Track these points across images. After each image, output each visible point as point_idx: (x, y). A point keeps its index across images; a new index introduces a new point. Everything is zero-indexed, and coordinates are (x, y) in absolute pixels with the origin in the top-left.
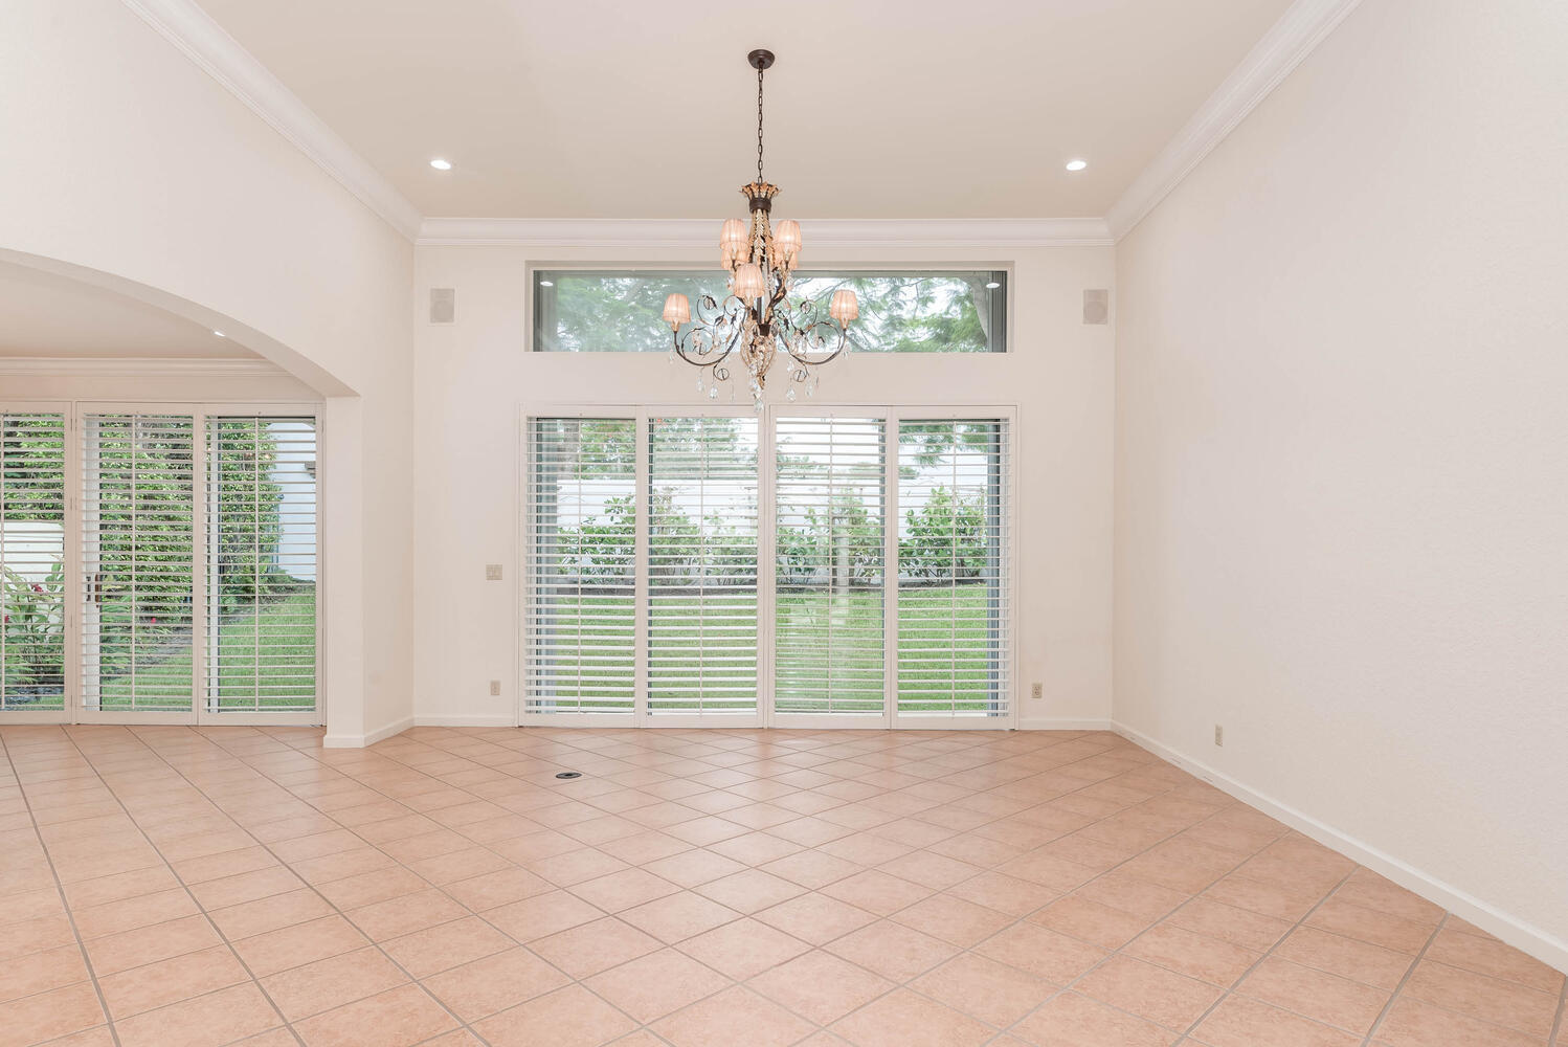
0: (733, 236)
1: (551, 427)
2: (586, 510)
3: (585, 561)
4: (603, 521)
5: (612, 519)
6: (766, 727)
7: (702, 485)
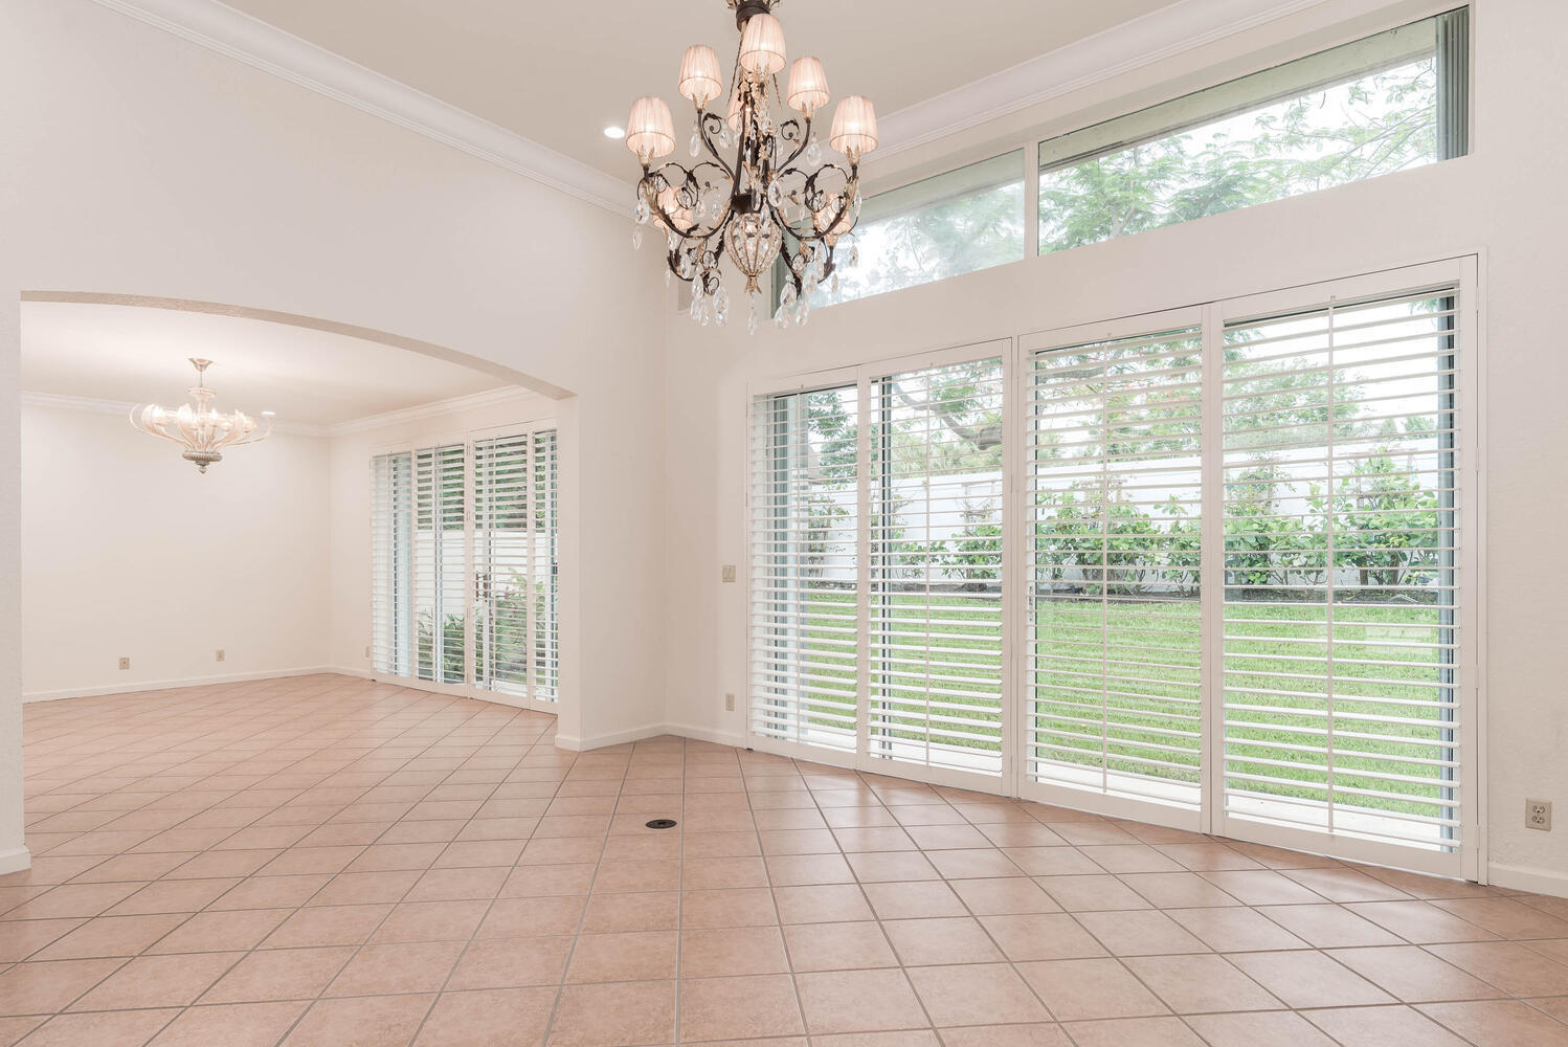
6: (1015, 796)
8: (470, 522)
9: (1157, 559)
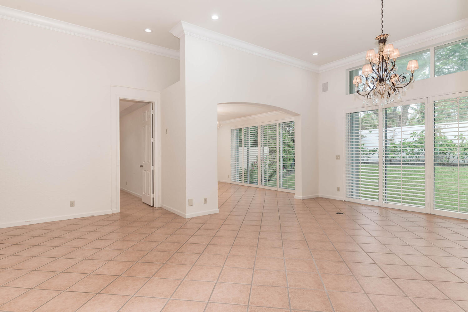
0: (370, 55)
1: (357, 115)
2: (404, 137)
3: (403, 154)
4: (410, 140)
5: (413, 139)
6: (429, 213)
7: (402, 128)
8: (259, 145)
9: (455, 153)
